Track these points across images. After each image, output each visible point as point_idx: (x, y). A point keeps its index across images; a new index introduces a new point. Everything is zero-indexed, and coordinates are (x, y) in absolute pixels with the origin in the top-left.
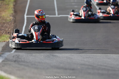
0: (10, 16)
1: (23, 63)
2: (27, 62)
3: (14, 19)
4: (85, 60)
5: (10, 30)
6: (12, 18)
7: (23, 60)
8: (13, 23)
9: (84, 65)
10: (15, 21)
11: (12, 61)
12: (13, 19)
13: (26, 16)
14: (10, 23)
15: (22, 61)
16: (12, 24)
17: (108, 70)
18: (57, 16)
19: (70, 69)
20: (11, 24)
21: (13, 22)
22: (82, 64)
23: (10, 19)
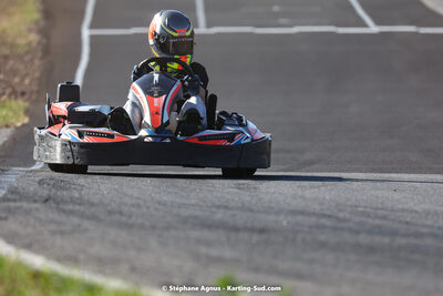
0: (30, 30)
1: (77, 207)
2: (92, 204)
3: (44, 41)
5: (27, 81)
6: (34, 37)
7: (77, 195)
8: (42, 58)
10: (46, 51)
11: (35, 201)
12: (39, 43)
13: (86, 33)
14: (27, 58)
15: (73, 201)
16: (37, 62)
17: (394, 233)
18: (203, 30)
19: (252, 230)
20: (32, 60)
21: (40, 54)
22: (294, 213)
23: (29, 44)
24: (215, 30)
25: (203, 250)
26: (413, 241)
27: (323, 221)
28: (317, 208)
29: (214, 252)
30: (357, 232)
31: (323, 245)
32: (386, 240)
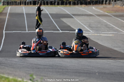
4: (47, 63)
9: (46, 65)
13: (4, 32)
17: (63, 69)
18: (27, 32)
22: (44, 66)
24: (29, 32)
25: (27, 72)
26: (66, 70)
27: (50, 67)
28: (49, 65)
29: (29, 72)
30: (56, 69)
31: (50, 71)
32: (61, 70)
